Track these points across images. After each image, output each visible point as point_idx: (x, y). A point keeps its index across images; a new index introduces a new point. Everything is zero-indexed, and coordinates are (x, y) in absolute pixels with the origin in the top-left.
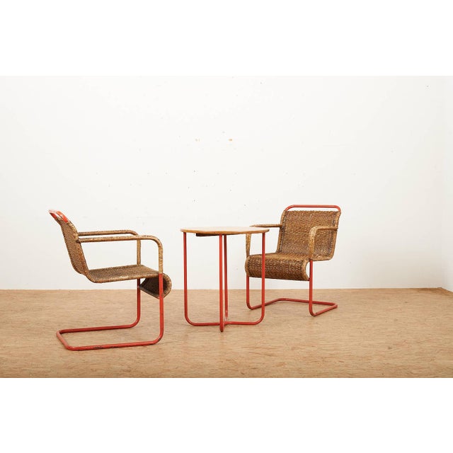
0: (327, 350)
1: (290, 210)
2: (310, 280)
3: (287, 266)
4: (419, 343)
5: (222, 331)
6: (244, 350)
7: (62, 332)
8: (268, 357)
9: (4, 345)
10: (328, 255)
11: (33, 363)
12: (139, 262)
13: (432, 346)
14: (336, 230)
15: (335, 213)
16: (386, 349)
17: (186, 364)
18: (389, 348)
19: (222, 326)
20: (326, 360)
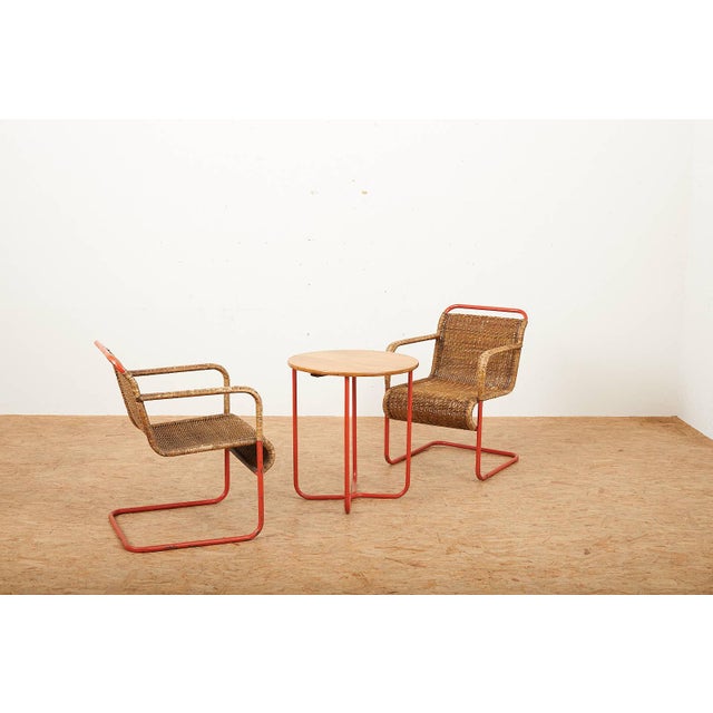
0: (496, 555)
1: (452, 312)
2: (478, 429)
3: (444, 407)
4: (629, 541)
5: (347, 511)
6: (380, 553)
7: (117, 514)
8: (411, 570)
9: (36, 540)
10: (507, 388)
11: (81, 579)
12: (227, 410)
13: (648, 549)
14: (520, 349)
15: (519, 322)
16: (581, 555)
17: (296, 581)
18: (587, 553)
19: (348, 499)
20: (495, 575)
